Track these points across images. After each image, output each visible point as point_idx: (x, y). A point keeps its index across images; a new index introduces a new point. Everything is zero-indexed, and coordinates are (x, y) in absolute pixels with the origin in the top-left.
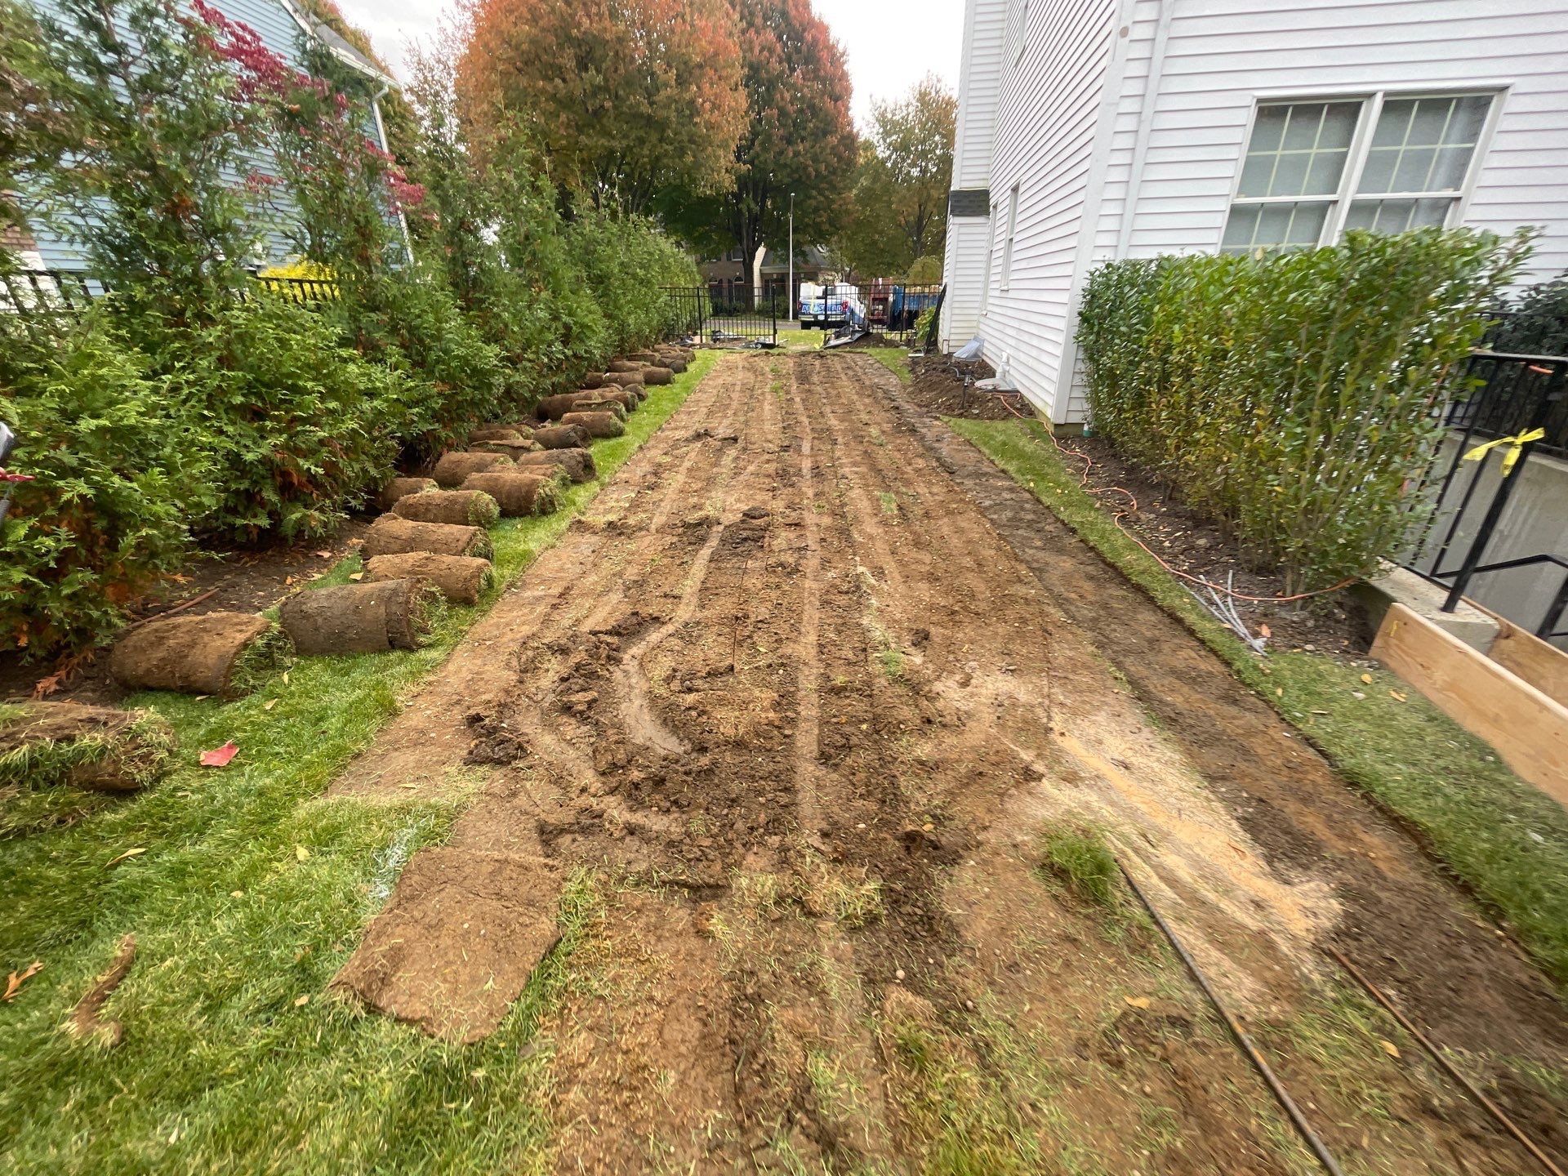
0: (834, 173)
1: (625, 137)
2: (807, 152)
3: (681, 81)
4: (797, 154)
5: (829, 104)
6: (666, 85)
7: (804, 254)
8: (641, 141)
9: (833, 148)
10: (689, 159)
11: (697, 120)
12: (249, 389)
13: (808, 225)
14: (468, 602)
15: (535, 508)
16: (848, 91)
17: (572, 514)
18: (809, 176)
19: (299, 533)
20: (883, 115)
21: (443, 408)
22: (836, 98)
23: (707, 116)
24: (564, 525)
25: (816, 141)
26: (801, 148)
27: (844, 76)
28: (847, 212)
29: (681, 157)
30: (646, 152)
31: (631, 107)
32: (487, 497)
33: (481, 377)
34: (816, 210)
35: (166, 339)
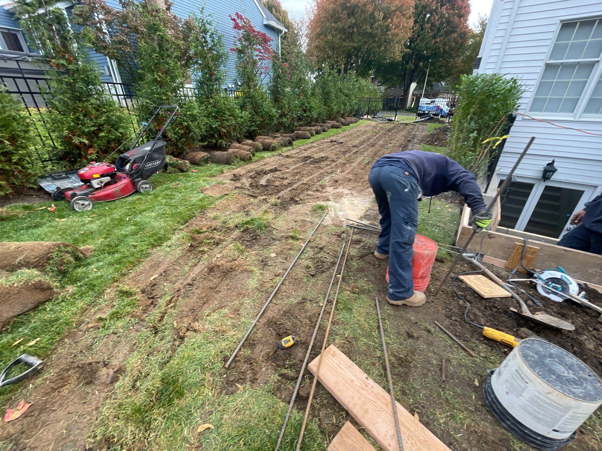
0: (453, 50)
1: (360, 41)
2: (441, 41)
3: (385, 18)
4: (436, 42)
5: (456, 19)
6: (379, 20)
7: (432, 86)
8: (365, 43)
9: (455, 38)
10: (382, 48)
11: (388, 33)
12: (216, 112)
13: (435, 73)
14: (244, 161)
15: (271, 149)
16: (468, 13)
17: (280, 152)
18: (440, 52)
19: (220, 146)
20: (483, 22)
21: (260, 124)
22: (460, 16)
23: (392, 31)
24: (276, 154)
25: (447, 36)
26: (438, 40)
27: (468, 6)
28: (456, 67)
29: (379, 48)
30: (366, 47)
31: (364, 30)
32: (260, 144)
33: (271, 117)
34: (440, 67)
35: (205, 101)
